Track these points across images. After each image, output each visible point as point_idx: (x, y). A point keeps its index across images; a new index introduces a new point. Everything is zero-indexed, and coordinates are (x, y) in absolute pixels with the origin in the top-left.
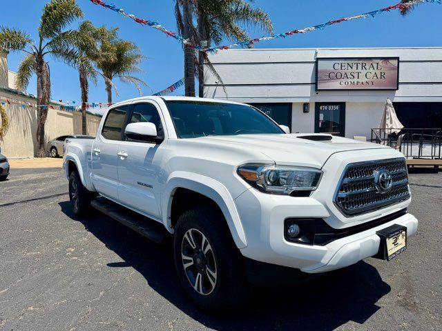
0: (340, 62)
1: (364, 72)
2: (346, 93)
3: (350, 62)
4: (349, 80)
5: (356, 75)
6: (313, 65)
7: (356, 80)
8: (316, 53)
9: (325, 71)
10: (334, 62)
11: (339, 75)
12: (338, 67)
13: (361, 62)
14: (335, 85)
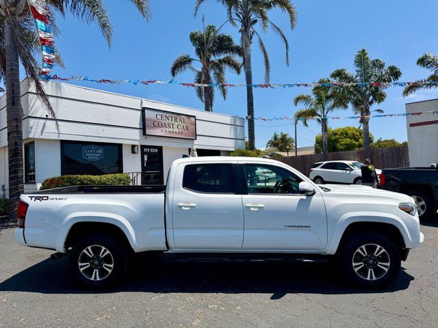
0: (161, 113)
1: (176, 124)
2: (165, 139)
3: (167, 115)
4: (167, 129)
5: (171, 126)
6: (140, 113)
7: (171, 130)
8: (142, 102)
9: (150, 120)
10: (156, 113)
11: (160, 124)
12: (159, 117)
13: (174, 116)
14: (158, 132)
